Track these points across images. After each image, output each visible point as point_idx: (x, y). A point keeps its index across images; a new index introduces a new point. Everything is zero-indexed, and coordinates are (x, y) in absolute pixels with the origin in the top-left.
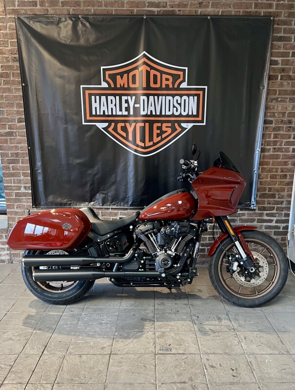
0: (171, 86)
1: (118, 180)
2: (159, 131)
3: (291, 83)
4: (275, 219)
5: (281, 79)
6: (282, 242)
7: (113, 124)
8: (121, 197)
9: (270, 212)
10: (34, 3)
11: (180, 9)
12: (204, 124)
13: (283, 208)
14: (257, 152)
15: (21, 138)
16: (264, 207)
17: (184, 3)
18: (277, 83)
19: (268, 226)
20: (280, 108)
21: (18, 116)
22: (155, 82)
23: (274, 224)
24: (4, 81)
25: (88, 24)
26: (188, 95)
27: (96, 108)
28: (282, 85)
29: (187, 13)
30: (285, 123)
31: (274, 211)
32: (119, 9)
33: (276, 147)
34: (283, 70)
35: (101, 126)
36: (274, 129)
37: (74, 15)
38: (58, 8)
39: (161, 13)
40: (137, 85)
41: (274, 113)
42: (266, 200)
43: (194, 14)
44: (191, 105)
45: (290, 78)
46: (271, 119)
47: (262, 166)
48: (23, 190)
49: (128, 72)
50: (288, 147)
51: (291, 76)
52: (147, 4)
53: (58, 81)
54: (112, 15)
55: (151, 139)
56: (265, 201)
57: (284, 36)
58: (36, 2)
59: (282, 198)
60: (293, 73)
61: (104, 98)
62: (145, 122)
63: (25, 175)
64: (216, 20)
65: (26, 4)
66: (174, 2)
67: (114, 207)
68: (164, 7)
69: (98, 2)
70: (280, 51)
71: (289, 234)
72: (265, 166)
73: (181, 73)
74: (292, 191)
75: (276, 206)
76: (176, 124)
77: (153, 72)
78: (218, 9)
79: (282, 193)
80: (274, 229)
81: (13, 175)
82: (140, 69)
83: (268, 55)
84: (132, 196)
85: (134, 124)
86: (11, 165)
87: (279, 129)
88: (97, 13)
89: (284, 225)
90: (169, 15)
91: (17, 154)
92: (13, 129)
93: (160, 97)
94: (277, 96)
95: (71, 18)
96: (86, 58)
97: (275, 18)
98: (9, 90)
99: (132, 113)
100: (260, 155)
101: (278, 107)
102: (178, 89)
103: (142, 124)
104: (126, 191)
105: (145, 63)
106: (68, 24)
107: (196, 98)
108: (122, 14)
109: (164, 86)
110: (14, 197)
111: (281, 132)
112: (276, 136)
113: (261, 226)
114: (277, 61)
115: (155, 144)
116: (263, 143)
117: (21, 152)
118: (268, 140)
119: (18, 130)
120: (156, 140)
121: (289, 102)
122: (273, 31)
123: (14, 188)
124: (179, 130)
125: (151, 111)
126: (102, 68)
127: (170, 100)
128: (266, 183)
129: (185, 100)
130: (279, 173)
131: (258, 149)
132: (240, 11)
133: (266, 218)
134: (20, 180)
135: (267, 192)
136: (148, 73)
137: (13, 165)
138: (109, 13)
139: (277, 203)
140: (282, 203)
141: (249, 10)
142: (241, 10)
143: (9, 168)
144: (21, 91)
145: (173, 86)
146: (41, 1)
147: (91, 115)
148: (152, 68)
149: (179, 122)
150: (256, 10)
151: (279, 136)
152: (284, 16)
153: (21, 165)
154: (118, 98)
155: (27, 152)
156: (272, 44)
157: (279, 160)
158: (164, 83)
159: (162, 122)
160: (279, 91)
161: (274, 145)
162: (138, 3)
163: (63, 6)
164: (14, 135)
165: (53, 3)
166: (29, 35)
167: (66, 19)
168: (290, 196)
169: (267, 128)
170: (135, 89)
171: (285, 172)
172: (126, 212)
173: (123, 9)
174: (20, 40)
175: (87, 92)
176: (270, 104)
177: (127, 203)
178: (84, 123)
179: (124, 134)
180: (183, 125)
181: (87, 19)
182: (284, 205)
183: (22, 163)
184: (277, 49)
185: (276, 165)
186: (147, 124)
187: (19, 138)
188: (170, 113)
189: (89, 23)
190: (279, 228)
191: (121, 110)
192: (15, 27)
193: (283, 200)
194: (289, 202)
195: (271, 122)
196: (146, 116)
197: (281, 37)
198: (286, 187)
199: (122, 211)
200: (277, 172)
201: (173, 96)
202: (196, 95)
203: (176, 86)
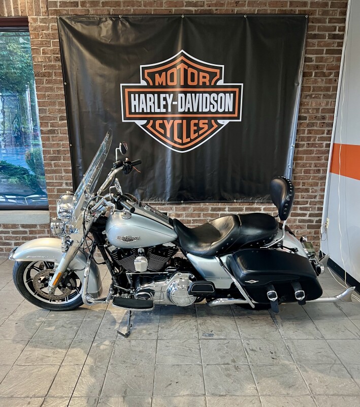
0: (208, 84)
1: (156, 175)
2: (196, 128)
3: (324, 80)
4: (309, 212)
5: (314, 76)
6: (315, 236)
7: (151, 121)
8: (159, 192)
9: (304, 206)
10: (75, 4)
11: (217, 8)
12: (240, 120)
13: (316, 202)
14: (292, 148)
15: (63, 135)
16: (298, 201)
17: (221, 2)
18: (312, 80)
19: (302, 220)
20: (314, 105)
21: (60, 114)
22: (193, 80)
23: (307, 218)
24: (46, 80)
25: (127, 24)
26: (225, 93)
27: (135, 106)
28: (315, 82)
29: (223, 12)
30: (318, 120)
31: (308, 205)
32: (158, 8)
33: (310, 142)
34: (317, 67)
35: (140, 123)
36: (308, 125)
37: (115, 15)
38: (99, 8)
39: (198, 13)
40: (175, 83)
41: (308, 109)
42: (300, 194)
43: (231, 12)
44: (228, 102)
45: (324, 75)
46: (305, 115)
47: (296, 162)
48: (64, 186)
49: (166, 70)
50: (322, 142)
51: (325, 73)
52: (185, 4)
53: (99, 80)
54: (151, 14)
55: (188, 136)
56: (298, 195)
57: (318, 34)
58: (77, 3)
59: (315, 192)
60: (327, 70)
61: (142, 96)
62: (182, 119)
63: (66, 171)
64: (252, 19)
65: (67, 4)
66: (211, 1)
67: (152, 202)
68: (201, 6)
69: (138, 2)
70: (315, 48)
71: (322, 227)
72: (299, 162)
73: (218, 71)
74: (325, 185)
75: (309, 200)
76: (213, 121)
77: (190, 70)
78: (254, 8)
79: (315, 188)
80: (308, 222)
81: (54, 172)
82: (178, 67)
83: (303, 52)
84: (170, 191)
85: (171, 121)
86: (53, 162)
87: (313, 125)
88: (137, 12)
89: (318, 218)
90: (206, 14)
91: (59, 152)
92: (55, 127)
93: (197, 95)
94: (311, 92)
95: (111, 18)
96: (126, 57)
97: (310, 17)
98: (51, 89)
99: (170, 110)
100: (295, 150)
101: (312, 103)
102: (215, 86)
103: (180, 121)
104: (164, 187)
105: (182, 61)
106: (109, 24)
107: (232, 95)
108: (161, 13)
109: (201, 84)
110: (56, 193)
111: (315, 128)
112: (310, 132)
113: (295, 220)
114: (311, 58)
115: (192, 141)
116: (297, 138)
117: (63, 149)
118: (302, 135)
119: (60, 128)
120: (193, 136)
121: (323, 98)
122: (308, 28)
123: (56, 184)
124: (216, 126)
125: (189, 108)
126: (141, 66)
127: (206, 98)
128: (300, 178)
129: (221, 97)
130: (313, 168)
131: (292, 144)
132: (275, 10)
133: (299, 212)
134: (62, 177)
135: (301, 186)
136: (186, 71)
137: (55, 162)
138: (149, 13)
139: (311, 197)
140: (315, 197)
141: (284, 9)
142: (277, 9)
143: (51, 165)
144: (63, 90)
145: (210, 83)
146: (83, 2)
147: (130, 113)
148: (189, 66)
149: (216, 119)
150: (291, 8)
151: (313, 132)
152: (318, 14)
153: (62, 161)
154: (156, 95)
155: (69, 149)
156: (306, 42)
157: (313, 155)
158: (202, 80)
159: (199, 119)
160: (314, 87)
161: (308, 141)
162: (176, 3)
163: (104, 7)
164: (56, 133)
165: (94, 4)
166: (71, 35)
167: (106, 19)
168: (324, 190)
169: (301, 124)
170: (173, 87)
171: (318, 167)
172: (163, 207)
173: (162, 8)
174: (62, 40)
175: (127, 90)
176: (304, 100)
177: (165, 198)
178: (123, 121)
179: (162, 131)
180: (220, 121)
181: (127, 19)
182: (317, 199)
183: (64, 160)
184: (312, 47)
185: (310, 160)
186: (185, 121)
187: (60, 135)
188: (207, 110)
189: (129, 23)
190: (312, 221)
191: (159, 107)
192: (57, 28)
193: (316, 194)
194: (322, 197)
195: (305, 118)
196: (184, 113)
197: (315, 34)
198: (320, 182)
199: (159, 206)
200: (311, 167)
201: (210, 93)
202: (232, 92)
203: (212, 84)
